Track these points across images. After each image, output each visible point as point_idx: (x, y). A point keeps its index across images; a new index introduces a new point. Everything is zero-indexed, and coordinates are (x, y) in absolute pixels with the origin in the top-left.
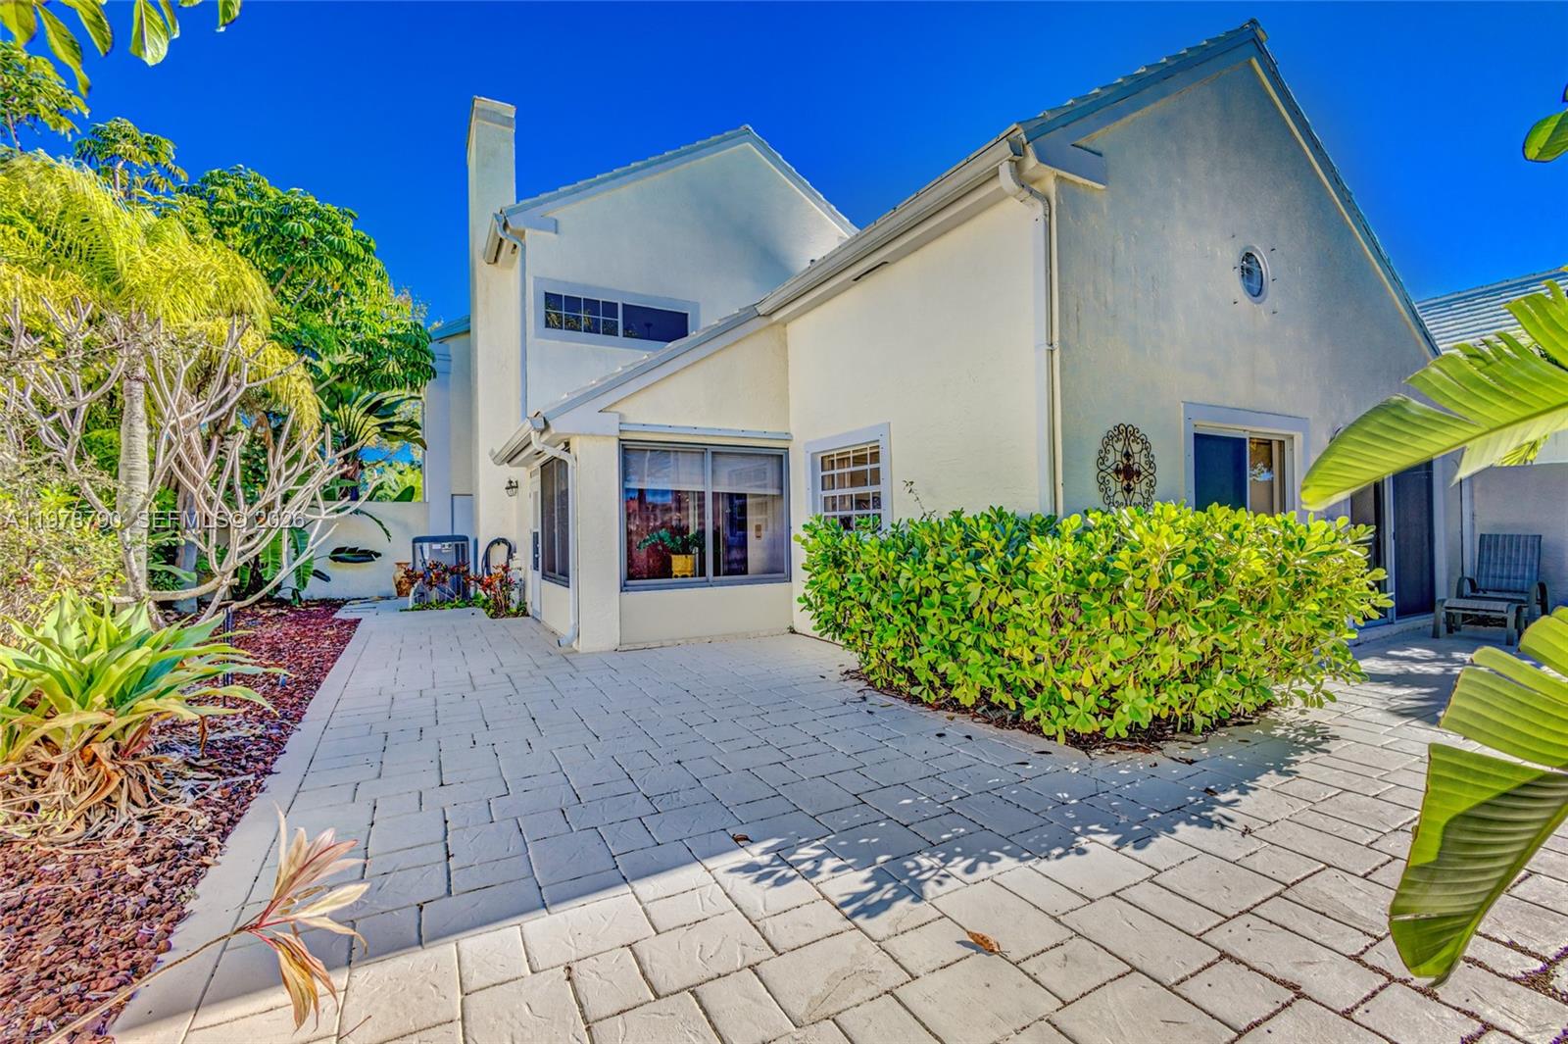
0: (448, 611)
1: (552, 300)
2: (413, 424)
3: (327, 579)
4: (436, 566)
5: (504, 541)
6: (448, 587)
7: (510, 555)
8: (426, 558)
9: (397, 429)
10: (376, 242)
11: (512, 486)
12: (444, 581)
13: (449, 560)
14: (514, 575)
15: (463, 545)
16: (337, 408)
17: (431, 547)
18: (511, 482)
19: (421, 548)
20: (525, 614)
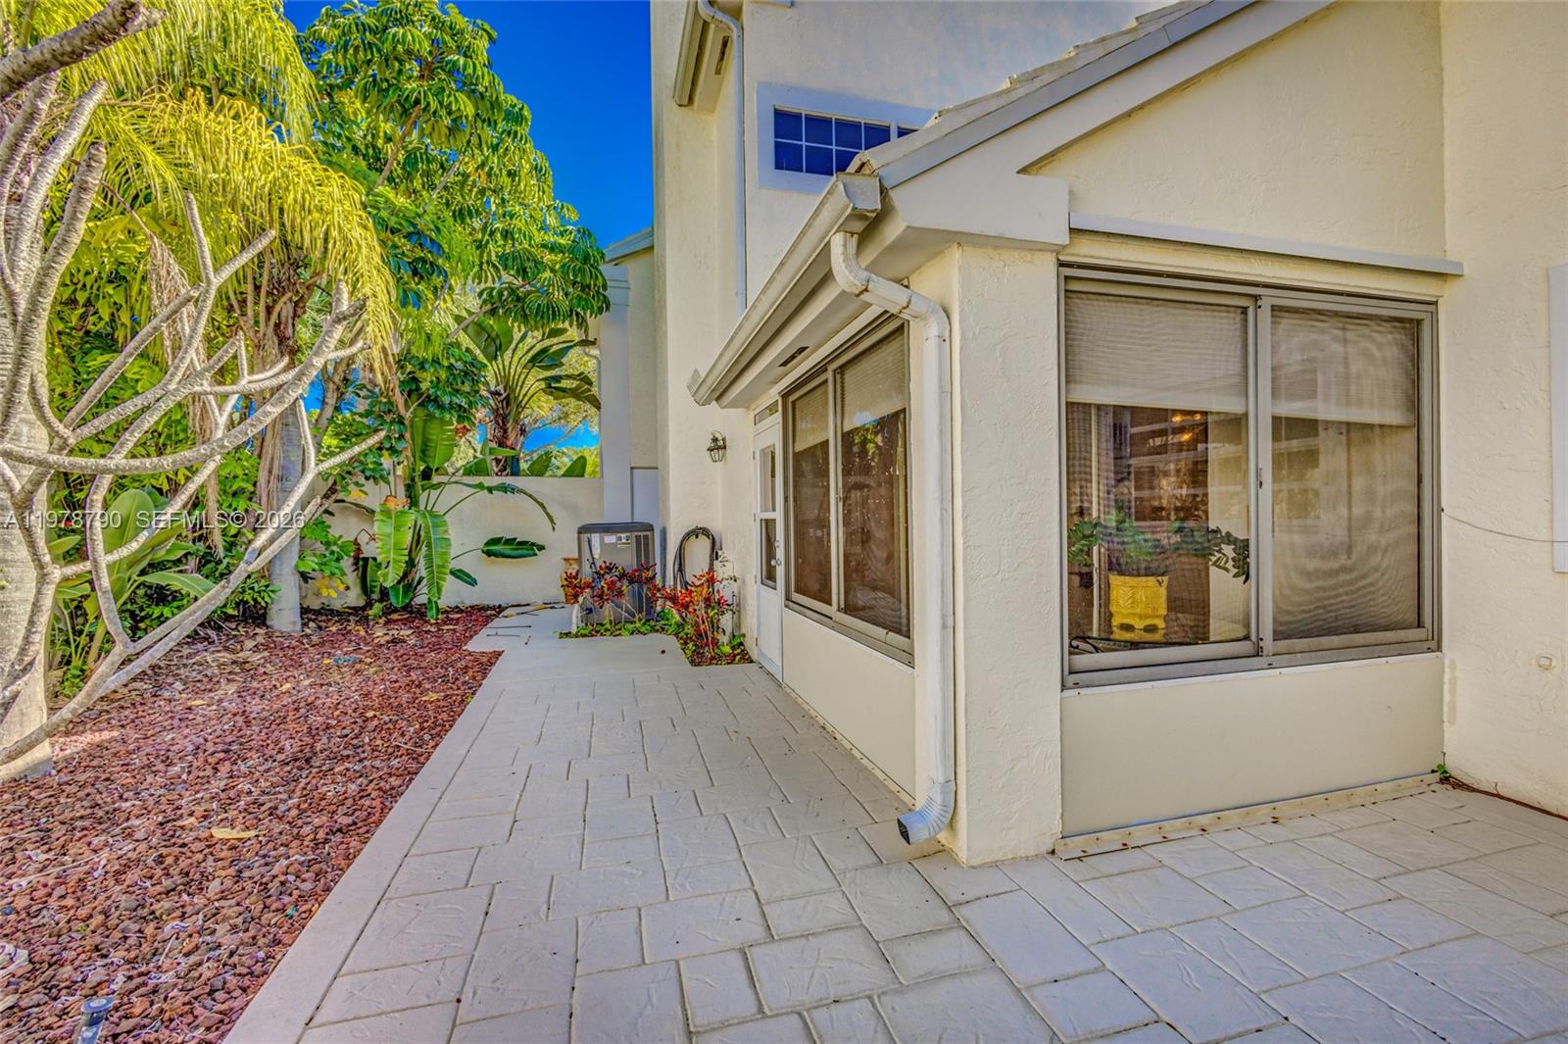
0: (626, 639)
1: (785, 122)
2: (585, 379)
3: (473, 582)
4: (610, 569)
5: (705, 532)
6: (626, 602)
7: (714, 555)
8: (596, 556)
9: (564, 384)
10: (531, 109)
11: (718, 446)
12: (620, 593)
13: (627, 560)
14: (725, 590)
15: (646, 537)
16: (496, 358)
17: (602, 540)
18: (715, 440)
19: (589, 542)
20: (746, 659)
